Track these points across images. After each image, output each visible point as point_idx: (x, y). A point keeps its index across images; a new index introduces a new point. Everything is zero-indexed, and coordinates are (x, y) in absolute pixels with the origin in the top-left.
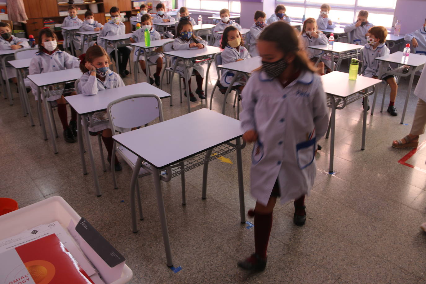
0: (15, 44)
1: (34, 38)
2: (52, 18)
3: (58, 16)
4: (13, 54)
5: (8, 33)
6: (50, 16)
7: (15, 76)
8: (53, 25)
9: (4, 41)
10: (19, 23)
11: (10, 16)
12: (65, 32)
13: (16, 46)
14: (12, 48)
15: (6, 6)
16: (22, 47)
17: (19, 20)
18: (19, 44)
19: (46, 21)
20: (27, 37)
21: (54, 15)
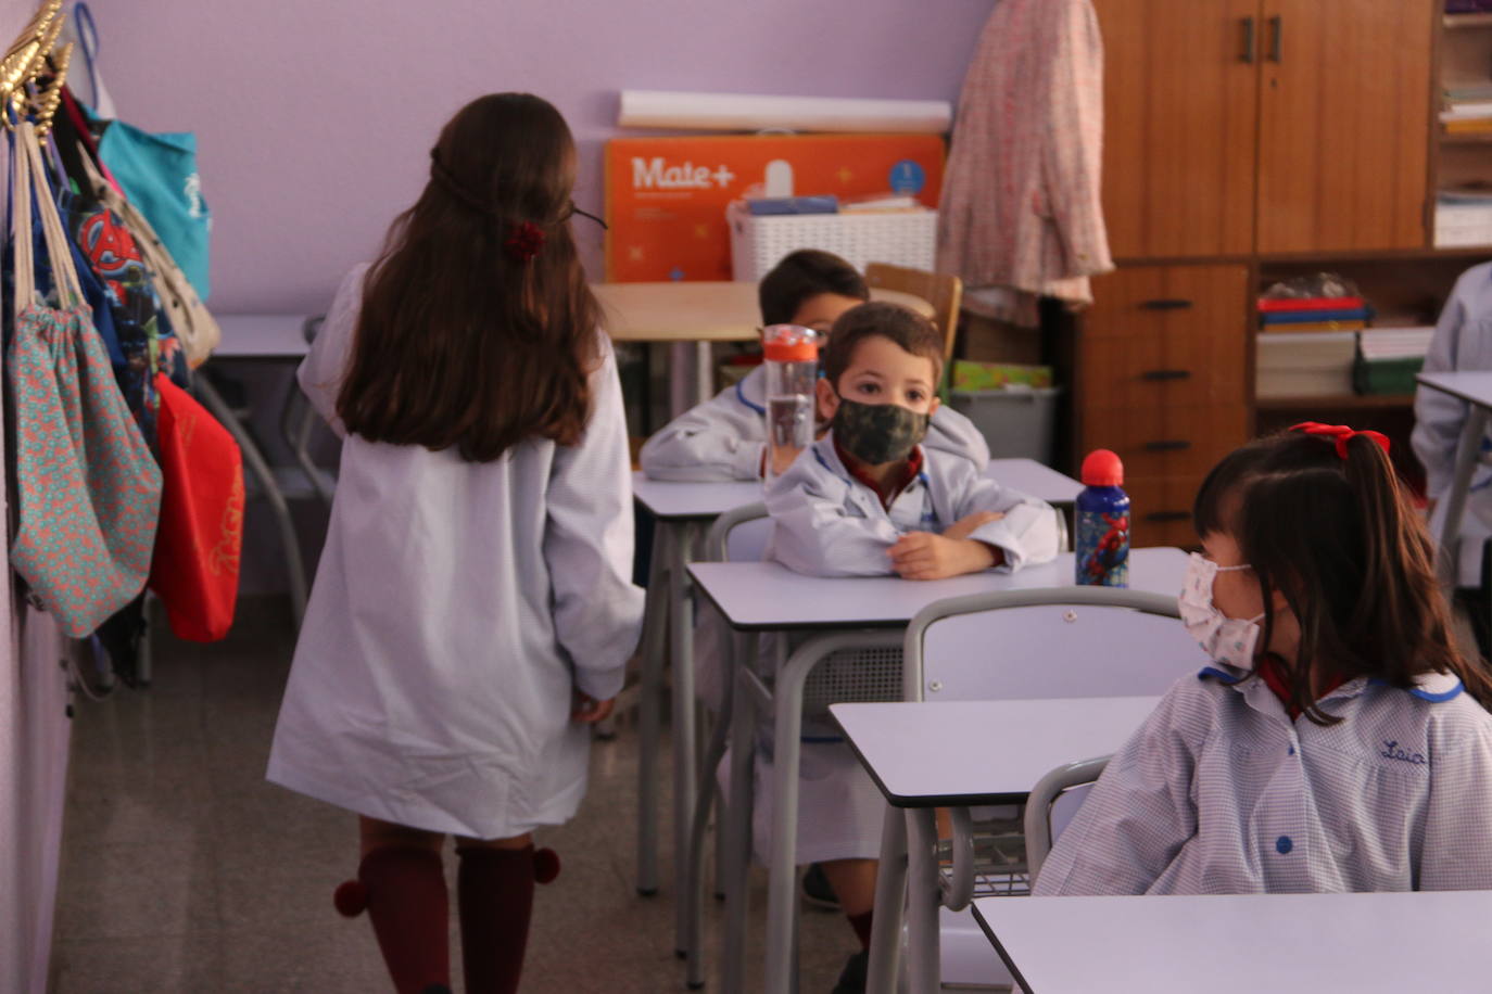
0: (934, 521)
1: (1127, 488)
2: (1343, 267)
3: (1414, 242)
4: (901, 625)
5: (909, 413)
6: (1338, 243)
7: (869, 844)
8: (1349, 336)
9: (835, 484)
10: (1022, 296)
11: (955, 229)
12: (1448, 431)
13: (943, 547)
14: (900, 567)
15: (947, 138)
16: (999, 557)
17: (1031, 274)
18: (973, 527)
19: (1278, 287)
20: (1061, 454)
21: (1373, 239)
